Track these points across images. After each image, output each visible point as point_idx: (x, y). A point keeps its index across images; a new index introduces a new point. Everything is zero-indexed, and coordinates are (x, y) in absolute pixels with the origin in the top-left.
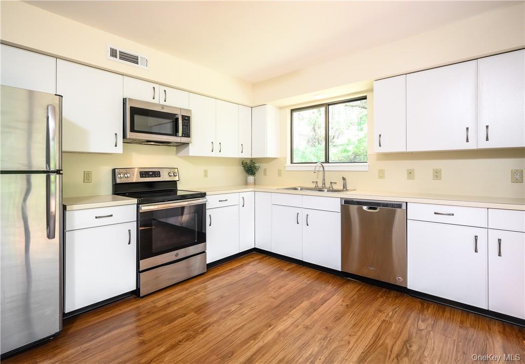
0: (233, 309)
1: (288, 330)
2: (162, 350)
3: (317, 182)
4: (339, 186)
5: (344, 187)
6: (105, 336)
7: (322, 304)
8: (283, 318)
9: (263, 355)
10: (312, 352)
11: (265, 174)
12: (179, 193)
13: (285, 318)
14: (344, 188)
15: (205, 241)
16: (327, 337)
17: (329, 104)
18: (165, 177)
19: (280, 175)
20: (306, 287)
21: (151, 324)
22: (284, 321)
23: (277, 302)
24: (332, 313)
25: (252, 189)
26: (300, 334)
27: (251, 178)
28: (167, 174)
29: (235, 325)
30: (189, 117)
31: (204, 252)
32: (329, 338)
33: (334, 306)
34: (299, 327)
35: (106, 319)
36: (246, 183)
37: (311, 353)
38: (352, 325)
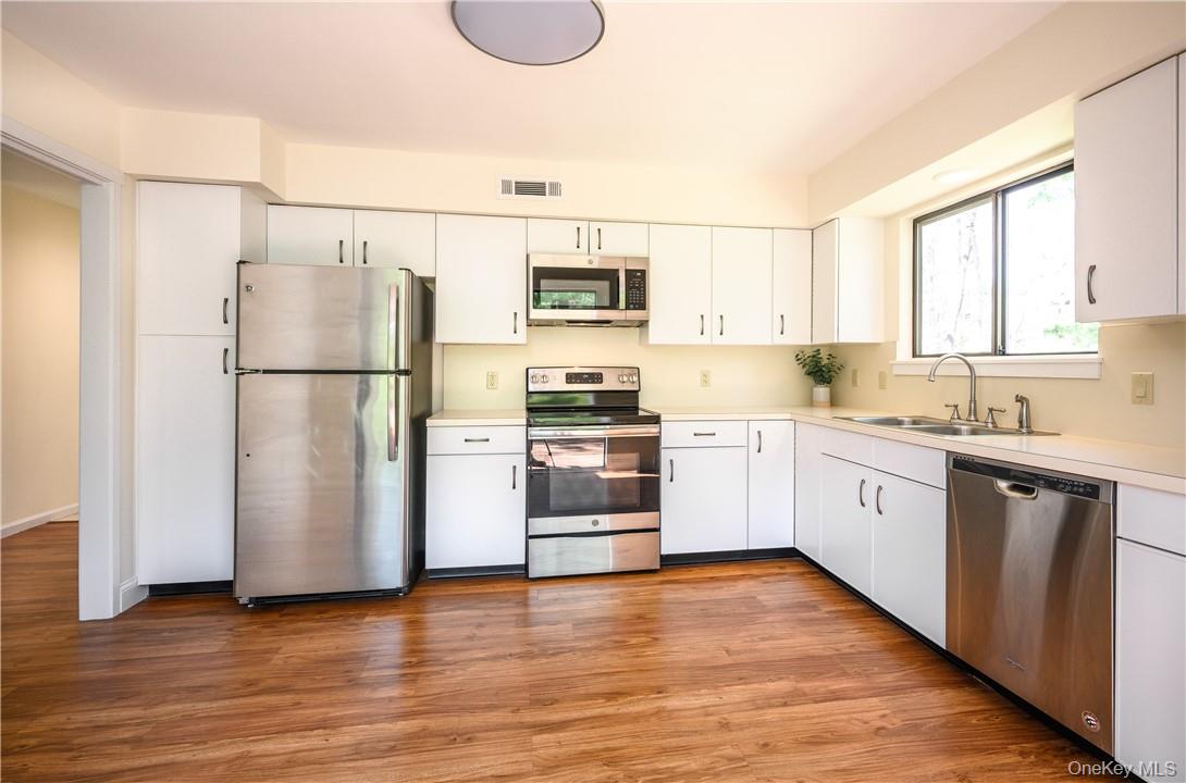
0: (634, 641)
1: (683, 713)
2: (481, 655)
3: (956, 407)
4: (1009, 421)
5: (1021, 422)
6: (445, 613)
7: (816, 702)
8: (699, 690)
9: (593, 728)
10: (678, 767)
11: (854, 383)
12: (641, 413)
13: (703, 691)
14: (1021, 426)
15: (658, 510)
16: (744, 760)
17: (1005, 191)
18: (610, 383)
19: (882, 387)
20: (830, 657)
21: (504, 619)
22: (694, 695)
23: (728, 660)
24: (818, 727)
25: (788, 416)
26: (695, 729)
27: (822, 392)
28: (614, 379)
29: (609, 666)
30: (643, 272)
31: (657, 530)
32: (745, 763)
33: (844, 717)
34: (711, 718)
35: (469, 594)
36: (811, 403)
37: (674, 768)
38: (834, 768)
